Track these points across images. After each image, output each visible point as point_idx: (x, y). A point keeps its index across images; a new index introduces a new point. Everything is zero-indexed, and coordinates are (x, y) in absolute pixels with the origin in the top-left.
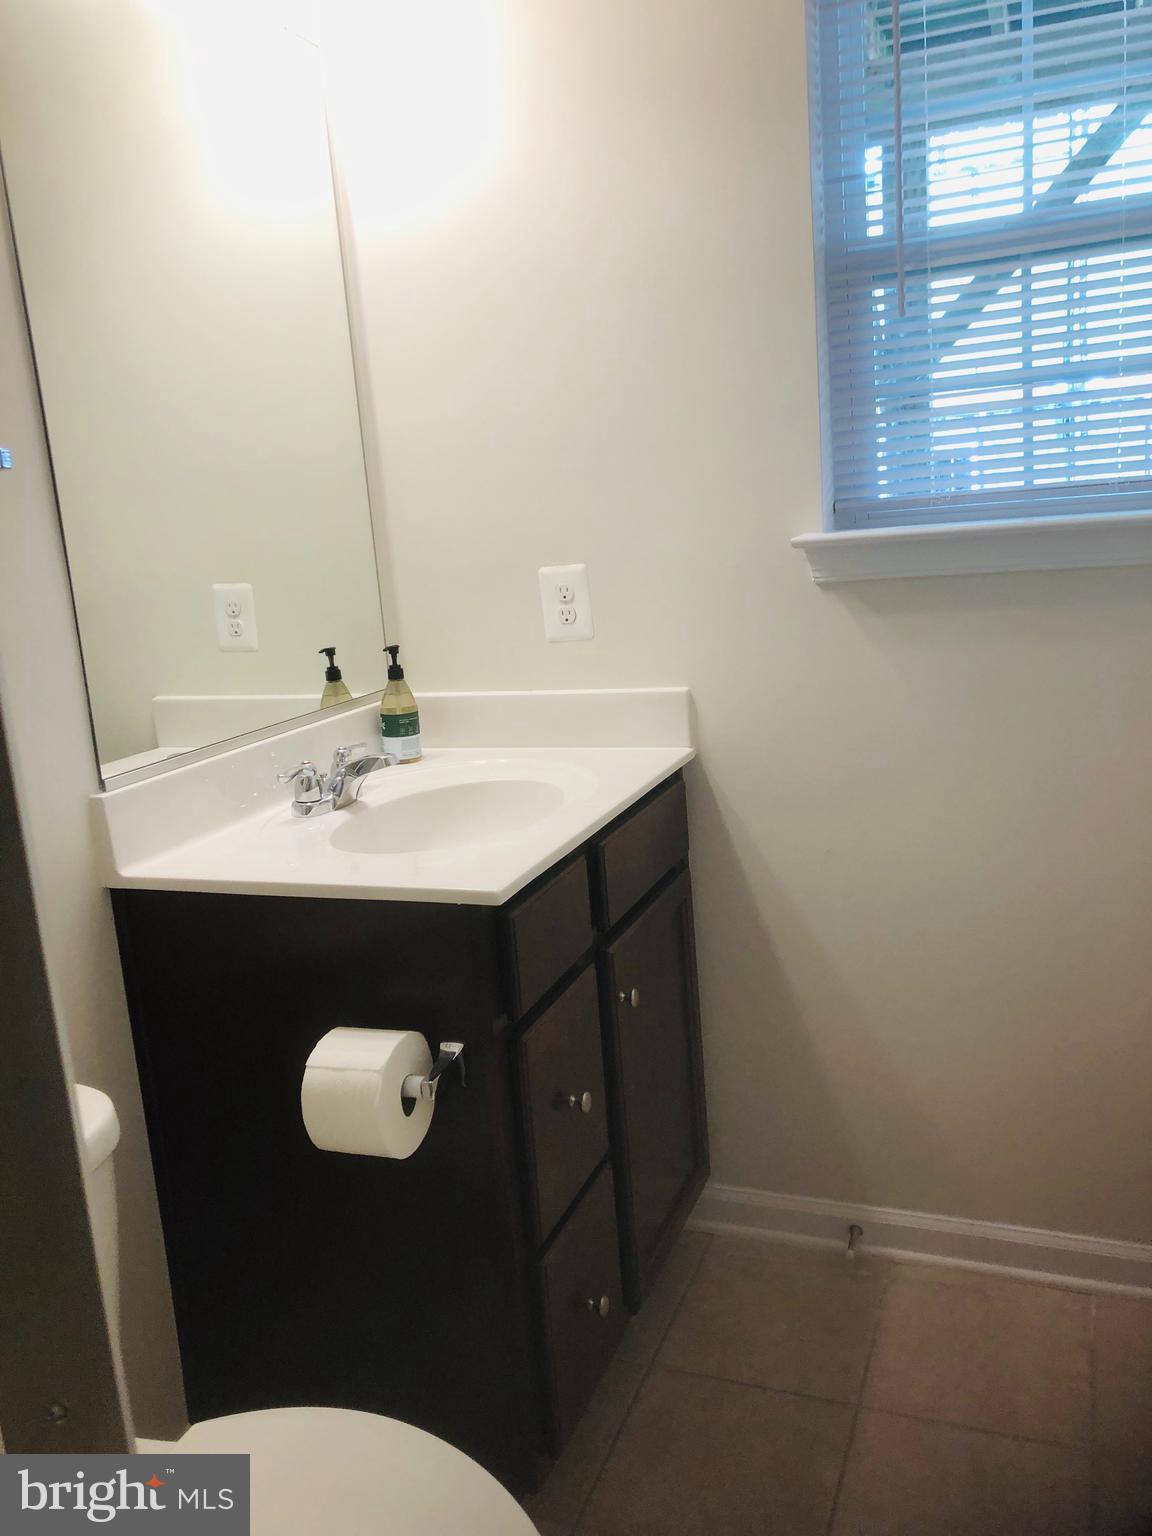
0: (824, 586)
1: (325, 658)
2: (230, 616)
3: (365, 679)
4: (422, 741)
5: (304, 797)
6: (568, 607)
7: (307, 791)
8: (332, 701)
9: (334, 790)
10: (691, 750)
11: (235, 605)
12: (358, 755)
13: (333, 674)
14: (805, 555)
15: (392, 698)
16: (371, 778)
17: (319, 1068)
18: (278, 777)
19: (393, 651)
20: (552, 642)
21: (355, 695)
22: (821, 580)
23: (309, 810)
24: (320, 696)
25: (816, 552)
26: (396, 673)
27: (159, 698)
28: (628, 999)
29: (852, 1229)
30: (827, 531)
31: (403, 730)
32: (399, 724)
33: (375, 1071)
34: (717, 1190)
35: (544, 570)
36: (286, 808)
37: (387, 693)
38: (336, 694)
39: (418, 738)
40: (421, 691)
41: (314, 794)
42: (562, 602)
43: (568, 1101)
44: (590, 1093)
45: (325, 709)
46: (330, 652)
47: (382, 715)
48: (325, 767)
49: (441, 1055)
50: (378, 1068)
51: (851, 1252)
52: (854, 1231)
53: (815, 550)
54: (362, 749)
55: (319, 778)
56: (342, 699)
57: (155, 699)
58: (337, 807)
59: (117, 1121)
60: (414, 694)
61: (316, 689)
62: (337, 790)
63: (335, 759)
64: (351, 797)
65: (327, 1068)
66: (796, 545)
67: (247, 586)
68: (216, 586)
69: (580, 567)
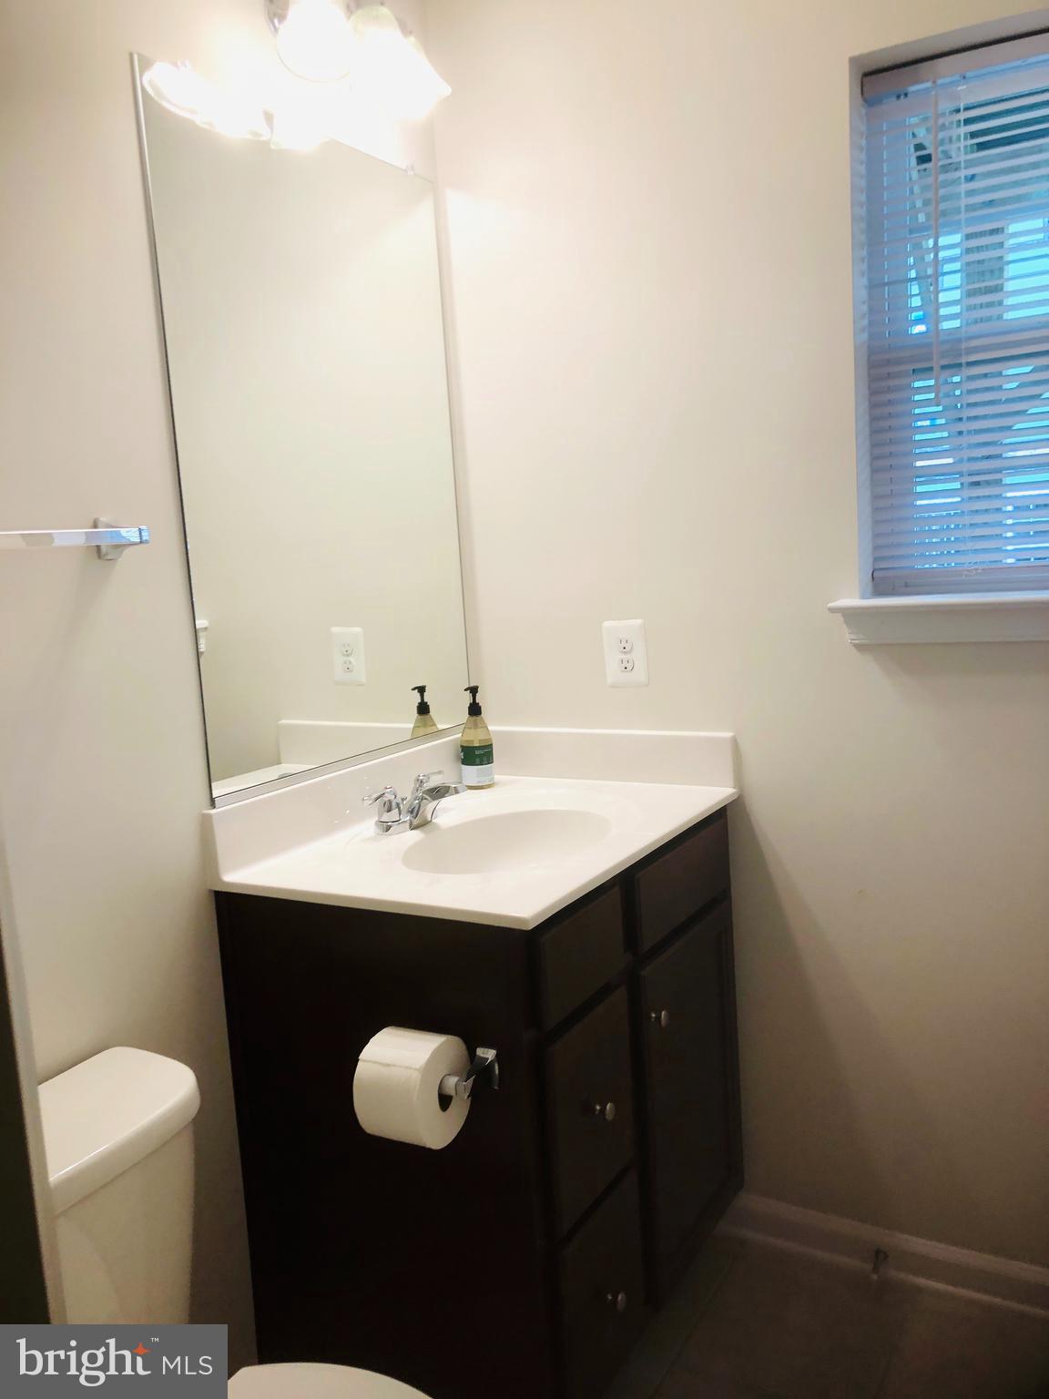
0: (860, 647)
1: (416, 694)
2: (344, 655)
3: (450, 714)
4: (496, 771)
5: (386, 817)
6: (628, 656)
7: (388, 812)
8: (422, 731)
9: (412, 812)
10: (734, 790)
11: (349, 645)
12: (434, 782)
13: (423, 709)
14: (842, 619)
15: (472, 731)
16: (445, 802)
17: (370, 1061)
18: (363, 800)
19: (473, 691)
20: (613, 686)
21: (441, 727)
22: (857, 642)
23: (388, 828)
24: (412, 726)
25: (852, 617)
26: (475, 710)
27: (284, 722)
28: (658, 1018)
29: (878, 1252)
30: (863, 597)
31: (478, 760)
32: (476, 755)
33: (416, 1069)
34: (750, 1200)
35: (606, 624)
36: (369, 826)
37: (466, 726)
38: (425, 725)
39: (491, 767)
40: (496, 726)
41: (394, 815)
42: (622, 652)
43: (595, 1109)
44: (614, 1103)
45: (415, 738)
46: (421, 690)
47: (461, 746)
48: (406, 791)
49: (476, 1060)
50: (418, 1067)
51: (875, 1277)
52: (880, 1256)
53: (851, 615)
54: (440, 776)
55: (400, 801)
56: (430, 730)
57: (280, 722)
58: (413, 827)
59: (198, 1093)
60: (490, 728)
61: (409, 720)
62: (414, 812)
63: (415, 784)
64: (425, 817)
65: (375, 1062)
66: (833, 610)
67: (358, 630)
68: (335, 630)
69: (639, 621)
